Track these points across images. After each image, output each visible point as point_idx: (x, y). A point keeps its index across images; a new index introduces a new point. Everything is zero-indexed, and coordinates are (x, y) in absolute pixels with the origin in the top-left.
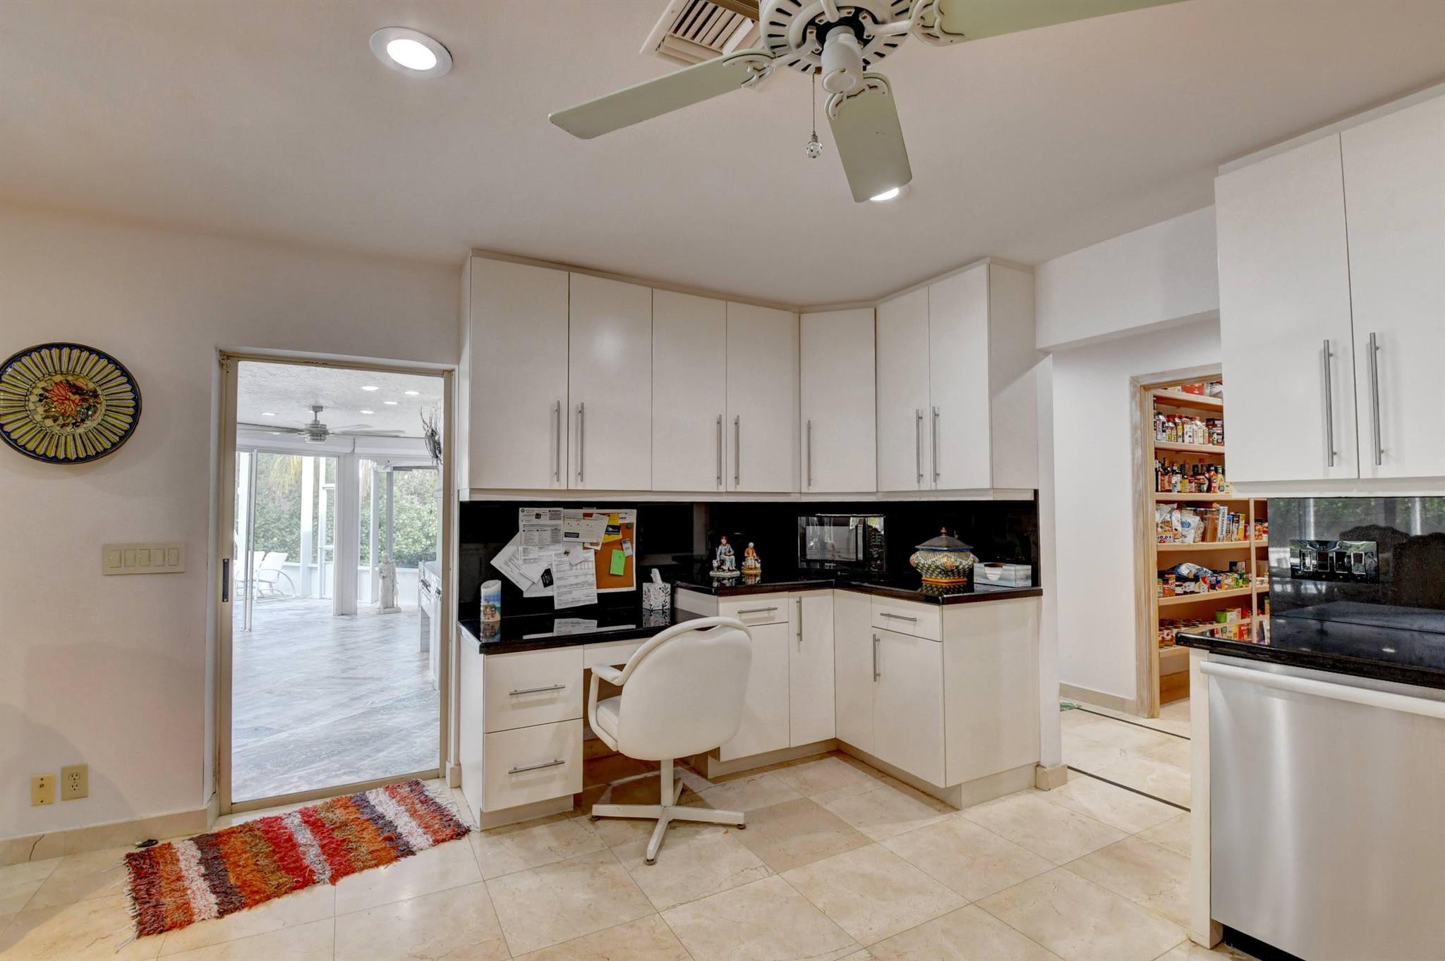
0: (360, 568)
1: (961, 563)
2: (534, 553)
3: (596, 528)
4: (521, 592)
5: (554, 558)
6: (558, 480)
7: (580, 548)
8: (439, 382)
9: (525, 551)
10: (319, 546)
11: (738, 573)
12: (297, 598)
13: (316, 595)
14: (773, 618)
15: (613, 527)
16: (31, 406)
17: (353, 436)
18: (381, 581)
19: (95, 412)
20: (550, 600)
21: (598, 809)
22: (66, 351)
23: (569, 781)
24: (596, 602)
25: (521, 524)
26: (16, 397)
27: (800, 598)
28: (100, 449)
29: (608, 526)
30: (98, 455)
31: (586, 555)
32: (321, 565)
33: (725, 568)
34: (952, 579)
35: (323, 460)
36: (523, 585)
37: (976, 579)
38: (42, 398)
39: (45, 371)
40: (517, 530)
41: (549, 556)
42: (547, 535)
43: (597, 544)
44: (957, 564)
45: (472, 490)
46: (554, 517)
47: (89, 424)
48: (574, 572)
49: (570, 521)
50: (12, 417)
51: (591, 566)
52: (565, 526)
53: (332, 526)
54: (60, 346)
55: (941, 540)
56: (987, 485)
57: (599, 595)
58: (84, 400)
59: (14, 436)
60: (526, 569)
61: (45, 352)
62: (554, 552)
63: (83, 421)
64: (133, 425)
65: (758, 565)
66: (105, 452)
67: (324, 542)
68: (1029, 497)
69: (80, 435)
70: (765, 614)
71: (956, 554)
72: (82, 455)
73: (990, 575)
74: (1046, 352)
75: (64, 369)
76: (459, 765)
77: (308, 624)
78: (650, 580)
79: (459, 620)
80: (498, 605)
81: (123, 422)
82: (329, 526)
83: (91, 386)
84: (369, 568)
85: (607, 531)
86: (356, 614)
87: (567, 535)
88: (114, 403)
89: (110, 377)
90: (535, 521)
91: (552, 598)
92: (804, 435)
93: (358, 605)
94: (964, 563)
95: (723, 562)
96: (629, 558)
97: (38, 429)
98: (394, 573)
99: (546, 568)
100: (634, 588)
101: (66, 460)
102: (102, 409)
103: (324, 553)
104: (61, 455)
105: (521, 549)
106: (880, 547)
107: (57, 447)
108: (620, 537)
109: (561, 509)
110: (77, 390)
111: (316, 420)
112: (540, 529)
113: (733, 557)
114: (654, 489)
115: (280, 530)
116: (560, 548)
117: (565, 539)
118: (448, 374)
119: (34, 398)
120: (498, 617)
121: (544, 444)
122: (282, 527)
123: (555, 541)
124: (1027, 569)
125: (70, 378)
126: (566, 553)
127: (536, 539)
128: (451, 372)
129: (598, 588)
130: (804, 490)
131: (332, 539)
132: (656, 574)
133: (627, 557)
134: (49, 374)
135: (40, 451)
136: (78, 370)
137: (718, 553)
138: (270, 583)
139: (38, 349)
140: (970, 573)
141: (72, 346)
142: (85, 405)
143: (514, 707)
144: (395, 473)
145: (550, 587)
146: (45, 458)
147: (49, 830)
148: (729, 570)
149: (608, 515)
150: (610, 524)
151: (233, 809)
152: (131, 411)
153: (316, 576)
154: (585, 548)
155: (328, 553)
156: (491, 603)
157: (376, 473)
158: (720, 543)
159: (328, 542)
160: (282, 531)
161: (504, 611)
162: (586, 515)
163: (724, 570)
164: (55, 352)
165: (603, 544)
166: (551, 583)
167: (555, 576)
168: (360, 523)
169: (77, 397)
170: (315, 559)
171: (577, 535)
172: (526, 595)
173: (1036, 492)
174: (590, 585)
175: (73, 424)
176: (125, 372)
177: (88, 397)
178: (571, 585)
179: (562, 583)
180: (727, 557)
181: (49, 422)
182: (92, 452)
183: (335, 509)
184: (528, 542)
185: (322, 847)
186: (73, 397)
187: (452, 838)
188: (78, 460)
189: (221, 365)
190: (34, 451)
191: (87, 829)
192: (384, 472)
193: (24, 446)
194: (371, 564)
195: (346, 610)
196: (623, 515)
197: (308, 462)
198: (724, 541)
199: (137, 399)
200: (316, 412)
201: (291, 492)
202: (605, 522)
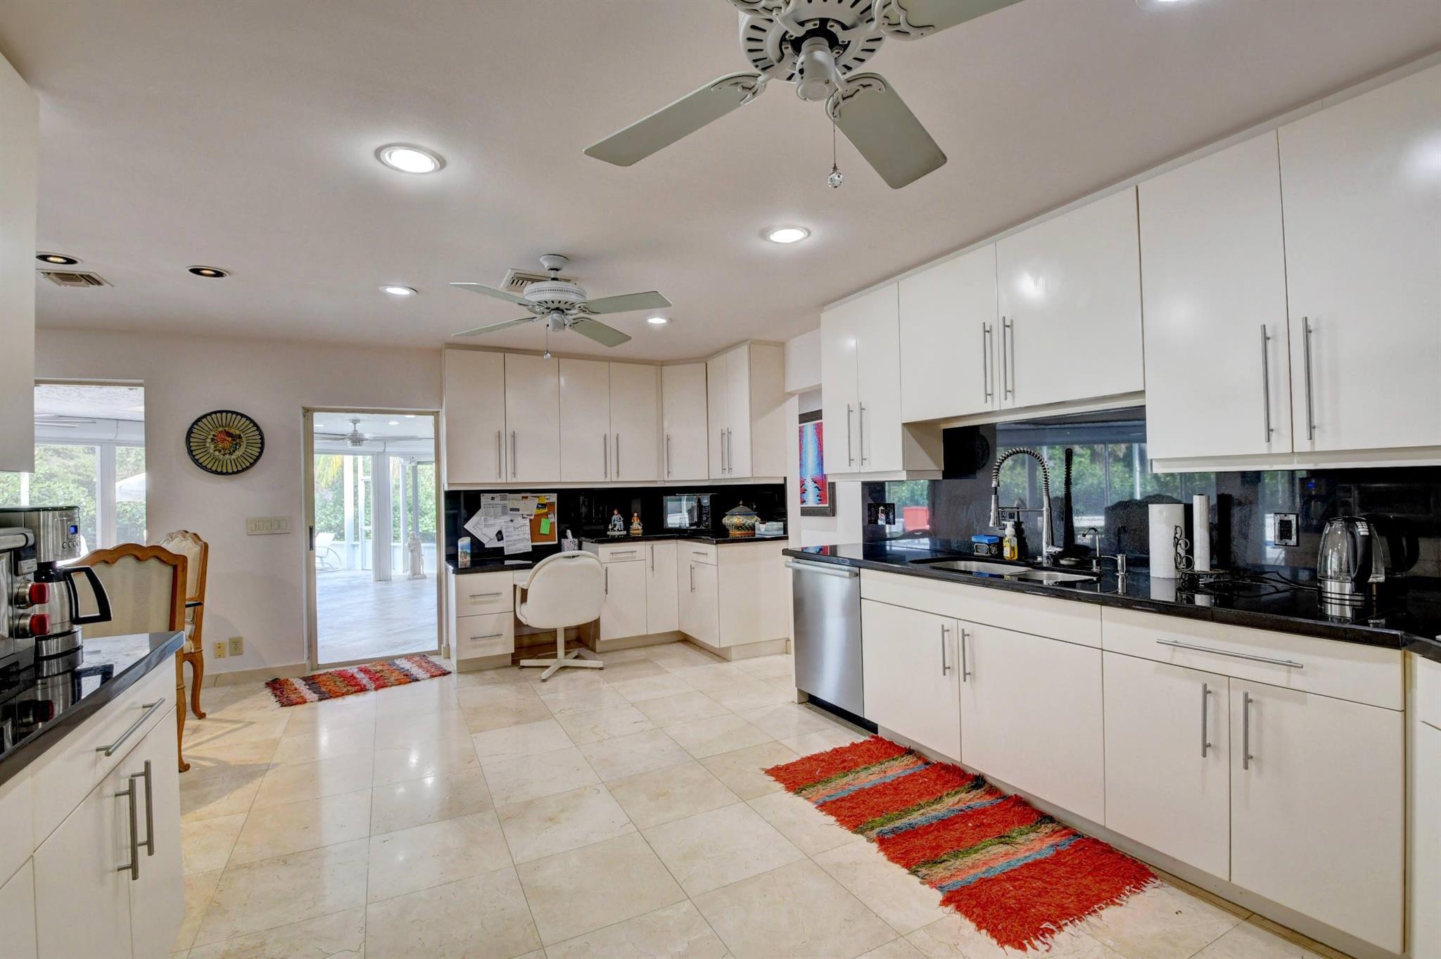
0: (392, 544)
1: (746, 522)
2: (491, 521)
3: (530, 506)
4: (484, 545)
5: (503, 524)
6: (500, 477)
7: (520, 518)
8: (431, 418)
9: (485, 520)
10: (360, 527)
11: (625, 533)
12: (344, 570)
13: (359, 566)
14: (635, 557)
15: (542, 504)
16: (208, 445)
17: (385, 440)
18: (410, 554)
19: (240, 447)
20: (502, 549)
21: (524, 662)
22: (224, 414)
23: (506, 646)
24: (531, 550)
25: (482, 504)
26: (200, 441)
27: (653, 545)
28: (244, 467)
29: (538, 504)
30: (244, 470)
31: (524, 522)
32: (362, 543)
33: (616, 529)
34: (743, 532)
35: (360, 458)
36: (484, 540)
37: (757, 532)
38: (213, 440)
39: (214, 426)
40: (480, 508)
41: (501, 523)
42: (499, 510)
43: (531, 515)
44: (744, 522)
45: (449, 484)
46: (504, 499)
47: (238, 453)
48: (516, 532)
49: (514, 501)
50: (200, 451)
51: (527, 529)
52: (510, 504)
53: (369, 511)
54: (221, 412)
55: (741, 508)
56: (749, 475)
57: (533, 546)
58: (234, 440)
59: (200, 461)
60: (485, 530)
61: (214, 416)
62: (503, 521)
63: (234, 451)
64: (261, 453)
65: (640, 528)
66: (247, 468)
67: (363, 524)
68: (781, 482)
69: (234, 460)
70: (630, 555)
71: (745, 517)
72: (235, 470)
73: (763, 529)
74: (792, 394)
75: (224, 424)
76: (448, 645)
77: (353, 587)
78: (566, 537)
79: (446, 560)
80: (469, 551)
81: (255, 451)
82: (367, 512)
83: (238, 432)
84: (401, 544)
85: (538, 507)
86: (391, 580)
87: (512, 510)
88: (251, 441)
89: (248, 427)
90: (492, 502)
91: (503, 548)
92: (664, 444)
93: (392, 574)
94: (749, 522)
95: (615, 526)
96: (552, 524)
97: (212, 457)
98: (420, 547)
99: (498, 530)
100: (556, 542)
101: (227, 473)
102: (244, 445)
103: (364, 533)
104: (225, 471)
105: (483, 518)
106: (707, 514)
107: (222, 467)
108: (546, 510)
109: (508, 494)
110: (229, 434)
111: (355, 430)
112: (494, 506)
113: (622, 522)
114: (562, 481)
115: (326, 515)
116: (508, 518)
117: (511, 512)
118: (436, 414)
119: (209, 440)
120: (469, 558)
121: (491, 455)
122: (328, 513)
123: (504, 513)
124: (781, 524)
125: (227, 429)
126: (512, 521)
127: (492, 513)
128: (438, 412)
129: (532, 542)
130: (666, 479)
131: (370, 522)
132: (569, 533)
133: (551, 523)
134: (217, 427)
135: (214, 469)
136: (231, 424)
137: (613, 520)
138: (321, 557)
139: (210, 414)
140: (753, 528)
141: (227, 412)
142: (234, 443)
143: (472, 603)
144: (420, 467)
145: (502, 542)
146: (216, 472)
147: (224, 671)
148: (618, 530)
149: (538, 497)
150: (540, 502)
151: (319, 667)
152: (259, 445)
153: (359, 551)
154: (523, 518)
155: (367, 535)
156: (464, 550)
157: (404, 467)
158: (614, 514)
159: (366, 525)
160: (328, 517)
161: (473, 555)
162: (523, 498)
163: (615, 531)
164: (219, 415)
165: (535, 515)
166: (502, 539)
167: (504, 535)
168: (392, 509)
169: (230, 439)
170: (357, 539)
171: (518, 510)
172: (486, 546)
173: (785, 478)
174: (528, 540)
175: (229, 453)
176: (255, 425)
177: (236, 438)
178: (515, 540)
179: (509, 539)
180: (617, 523)
181: (217, 453)
182: (240, 469)
183: (371, 496)
184: (486, 514)
185: (370, 678)
186: (228, 439)
187: (440, 675)
188: (233, 473)
189: (304, 416)
190: (210, 469)
191: (243, 672)
192: (409, 466)
193: (205, 467)
194: (402, 542)
195: (382, 576)
196: (548, 497)
197: (348, 460)
198: (616, 512)
199: (262, 439)
200: (355, 424)
201: (333, 483)
202: (537, 501)
